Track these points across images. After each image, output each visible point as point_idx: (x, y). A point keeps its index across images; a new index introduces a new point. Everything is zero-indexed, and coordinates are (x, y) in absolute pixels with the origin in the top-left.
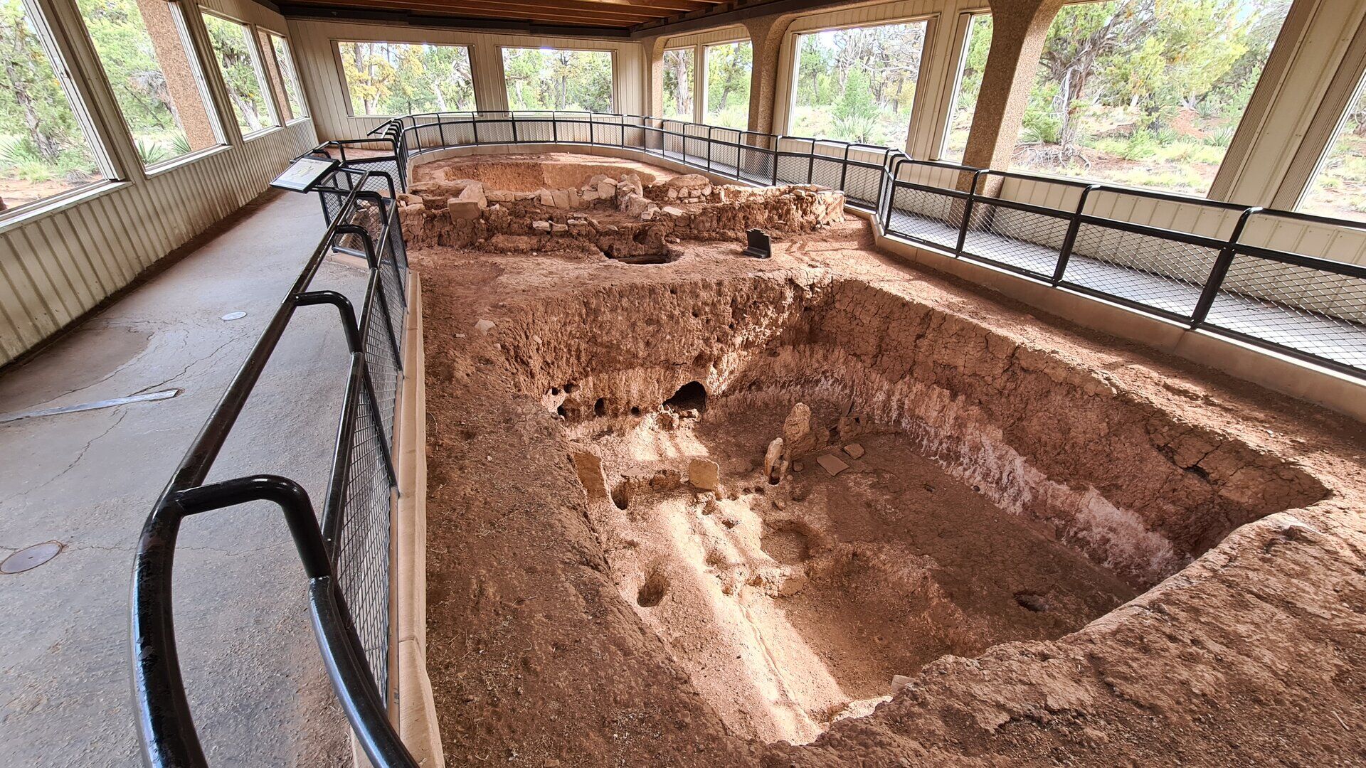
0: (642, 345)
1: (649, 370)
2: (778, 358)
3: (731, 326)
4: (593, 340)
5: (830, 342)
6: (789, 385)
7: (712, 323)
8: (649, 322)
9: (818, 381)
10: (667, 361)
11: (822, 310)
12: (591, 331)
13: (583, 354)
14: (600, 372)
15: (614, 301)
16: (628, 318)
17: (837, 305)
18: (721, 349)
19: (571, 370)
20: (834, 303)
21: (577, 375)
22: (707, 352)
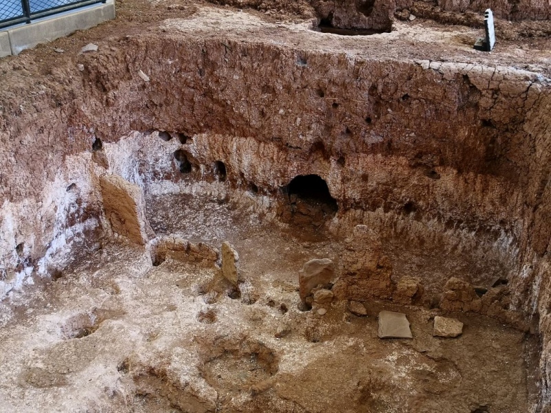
0: (255, 113)
1: (262, 144)
2: (438, 182)
3: (368, 120)
4: (208, 93)
5: (513, 179)
6: (458, 227)
7: (340, 109)
8: (267, 88)
9: (497, 234)
10: (280, 139)
11: (507, 130)
12: (207, 85)
13: (197, 106)
14: (217, 132)
16: (245, 79)
17: (526, 126)
18: (348, 144)
19: (182, 118)
20: (523, 122)
21: (189, 127)
22: (327, 142)
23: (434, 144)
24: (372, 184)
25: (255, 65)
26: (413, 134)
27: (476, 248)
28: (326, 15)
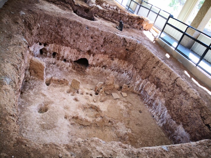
0: (72, 40)
1: (72, 49)
2: (113, 61)
3: (102, 46)
4: (57, 33)
5: (130, 62)
6: (114, 71)
7: (96, 42)
8: (77, 34)
9: (123, 73)
10: (79, 48)
11: (131, 52)
12: (57, 30)
13: (53, 36)
14: (57, 44)
15: (68, 23)
16: (71, 30)
17: (136, 51)
18: (97, 51)
19: (47, 39)
20: (135, 50)
21: (49, 42)
22: (92, 51)
23: (115, 53)
24: (99, 61)
25: (74, 27)
26: (111, 50)
27: (117, 75)
28: (75, 10)
